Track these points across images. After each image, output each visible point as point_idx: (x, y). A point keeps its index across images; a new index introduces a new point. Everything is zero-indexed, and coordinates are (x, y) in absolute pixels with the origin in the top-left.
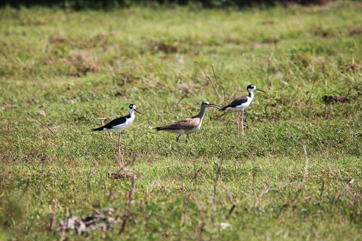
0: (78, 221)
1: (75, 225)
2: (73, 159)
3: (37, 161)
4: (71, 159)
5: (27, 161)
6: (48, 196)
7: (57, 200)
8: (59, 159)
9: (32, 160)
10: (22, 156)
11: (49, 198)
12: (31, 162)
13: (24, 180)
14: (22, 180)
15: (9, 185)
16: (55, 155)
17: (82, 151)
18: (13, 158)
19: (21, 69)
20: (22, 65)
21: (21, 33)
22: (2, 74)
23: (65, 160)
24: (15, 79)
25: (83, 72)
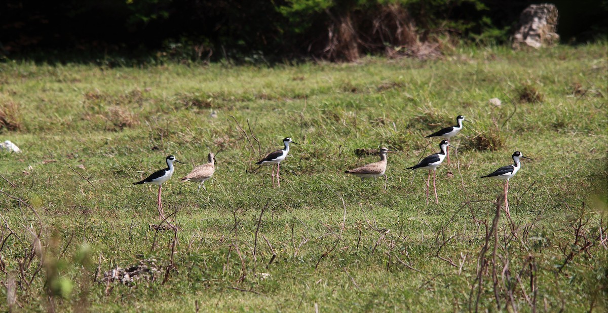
0: (122, 271)
1: (120, 275)
2: (114, 212)
3: (79, 213)
4: (112, 211)
5: (69, 213)
6: (91, 247)
7: (100, 251)
8: (100, 211)
9: (74, 213)
10: (64, 208)
14: (66, 231)
16: (96, 207)
17: (122, 203)
18: (55, 211)
19: (60, 124)
20: (60, 120)
21: (58, 89)
22: (41, 129)
23: (106, 213)
24: (53, 134)
25: (120, 127)
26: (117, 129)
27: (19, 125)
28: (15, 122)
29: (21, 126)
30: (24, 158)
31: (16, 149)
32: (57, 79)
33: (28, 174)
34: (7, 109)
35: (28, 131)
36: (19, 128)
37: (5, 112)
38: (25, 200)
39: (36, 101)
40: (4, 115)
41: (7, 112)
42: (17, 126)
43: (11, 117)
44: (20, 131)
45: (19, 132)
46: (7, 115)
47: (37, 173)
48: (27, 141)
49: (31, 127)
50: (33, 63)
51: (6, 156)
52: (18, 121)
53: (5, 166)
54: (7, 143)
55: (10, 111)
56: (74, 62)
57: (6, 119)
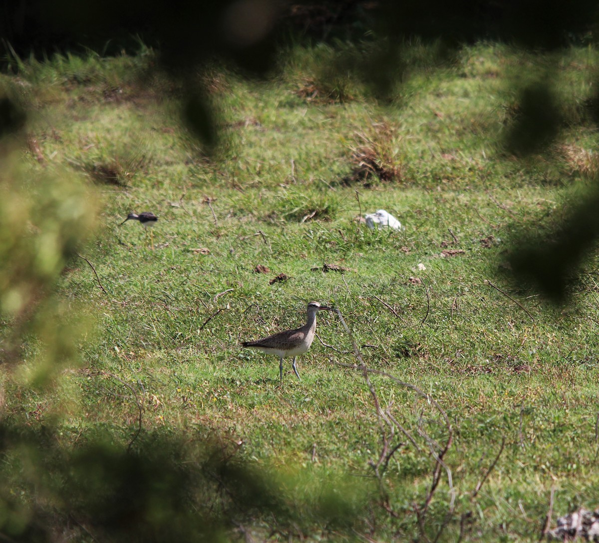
0: (588, 516)
1: (584, 523)
2: (566, 369)
3: (507, 371)
4: (562, 370)
5: (490, 371)
6: (533, 457)
7: (548, 464)
8: (544, 369)
9: (499, 371)
10: (482, 361)
11: (534, 460)
12: (496, 373)
13: (490, 421)
14: (488, 421)
15: (467, 429)
16: (535, 361)
17: (580, 354)
18: (467, 366)
19: (467, 169)
20: (467, 162)
21: (461, 92)
22: (436, 178)
23: (554, 370)
24: (457, 190)
25: (569, 176)
26: (565, 181)
27: (398, 173)
28: (391, 167)
29: (402, 173)
30: (409, 245)
31: (395, 224)
32: (460, 73)
33: (417, 282)
34: (379, 145)
35: (414, 182)
36: (398, 176)
37: (375, 150)
38: (416, 346)
39: (426, 117)
40: (373, 155)
41: (380, 150)
42: (396, 173)
43: (386, 157)
44: (401, 182)
45: (398, 184)
46: (378, 154)
47: (433, 279)
48: (412, 207)
49: (419, 176)
50: (418, 39)
51: (380, 242)
52: (397, 165)
53: (380, 261)
54: (380, 215)
55: (383, 149)
56: (488, 39)
57: (377, 162)
